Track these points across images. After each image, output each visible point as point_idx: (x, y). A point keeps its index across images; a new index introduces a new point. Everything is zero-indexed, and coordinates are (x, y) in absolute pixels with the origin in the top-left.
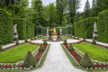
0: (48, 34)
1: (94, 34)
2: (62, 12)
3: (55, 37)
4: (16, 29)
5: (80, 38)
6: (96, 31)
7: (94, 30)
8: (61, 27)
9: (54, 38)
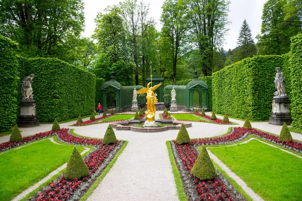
0: (135, 106)
1: (277, 105)
2: (178, 44)
4: (31, 89)
5: (231, 120)
6: (282, 95)
7: (276, 93)
8: (175, 86)
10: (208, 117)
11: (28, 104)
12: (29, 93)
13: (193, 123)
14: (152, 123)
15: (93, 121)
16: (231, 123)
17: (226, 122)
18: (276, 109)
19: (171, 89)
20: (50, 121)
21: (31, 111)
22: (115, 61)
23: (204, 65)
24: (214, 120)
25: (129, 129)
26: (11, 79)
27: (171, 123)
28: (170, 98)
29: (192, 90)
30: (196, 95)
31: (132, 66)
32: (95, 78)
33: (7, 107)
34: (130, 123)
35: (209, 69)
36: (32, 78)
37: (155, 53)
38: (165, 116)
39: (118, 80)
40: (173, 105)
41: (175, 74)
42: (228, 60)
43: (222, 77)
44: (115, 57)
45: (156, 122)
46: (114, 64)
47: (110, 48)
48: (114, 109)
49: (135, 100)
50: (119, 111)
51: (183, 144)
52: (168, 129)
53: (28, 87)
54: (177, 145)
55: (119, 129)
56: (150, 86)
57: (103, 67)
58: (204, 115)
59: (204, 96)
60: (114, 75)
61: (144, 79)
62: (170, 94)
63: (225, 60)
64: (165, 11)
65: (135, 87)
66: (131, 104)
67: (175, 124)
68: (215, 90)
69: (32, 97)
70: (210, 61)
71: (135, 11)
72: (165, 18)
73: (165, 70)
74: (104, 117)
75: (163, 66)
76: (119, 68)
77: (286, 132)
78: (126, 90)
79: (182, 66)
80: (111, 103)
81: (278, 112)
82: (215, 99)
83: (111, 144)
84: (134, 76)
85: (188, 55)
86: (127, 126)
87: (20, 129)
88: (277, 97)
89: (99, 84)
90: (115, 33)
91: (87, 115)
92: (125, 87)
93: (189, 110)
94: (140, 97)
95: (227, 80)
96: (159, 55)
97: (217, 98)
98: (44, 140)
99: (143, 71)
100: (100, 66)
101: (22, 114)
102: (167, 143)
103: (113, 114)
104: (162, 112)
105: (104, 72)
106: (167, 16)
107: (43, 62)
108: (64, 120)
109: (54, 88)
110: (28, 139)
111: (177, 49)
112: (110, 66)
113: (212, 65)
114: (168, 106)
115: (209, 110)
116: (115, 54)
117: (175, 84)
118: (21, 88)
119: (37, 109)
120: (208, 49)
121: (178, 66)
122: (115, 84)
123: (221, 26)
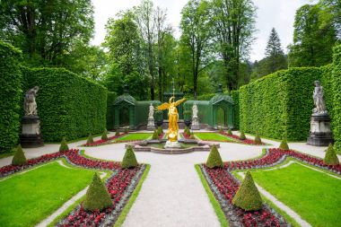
0: (151, 124)
1: (317, 124)
2: (199, 55)
3: (173, 135)
4: (35, 103)
5: (263, 140)
6: (322, 113)
7: (315, 109)
8: (196, 102)
9: (169, 138)
10: (235, 137)
11: (31, 121)
12: (33, 108)
13: (222, 144)
14: (175, 144)
15: (105, 141)
16: (264, 144)
17: (258, 142)
18: (315, 128)
19: (191, 105)
20: (56, 141)
21: (34, 130)
22: (128, 73)
23: (228, 78)
24: (243, 140)
25: (149, 150)
26: (13, 91)
27: (196, 143)
28: (190, 114)
29: (216, 106)
30: (221, 111)
31: (147, 79)
32: (107, 92)
33: (7, 124)
34: (148, 143)
35: (235, 82)
36: (36, 91)
37: (172, 64)
38: (187, 135)
39: (132, 95)
40: (195, 123)
41: (195, 88)
42: (255, 72)
43: (251, 91)
44: (128, 68)
45: (179, 142)
46: (127, 76)
47: (123, 58)
48: (128, 127)
49: (151, 117)
50: (134, 130)
51: (215, 168)
52: (193, 150)
53: (31, 101)
54: (208, 169)
55: (138, 150)
56: (172, 101)
57: (115, 79)
58: (230, 135)
59: (230, 113)
60: (127, 88)
61: (160, 93)
62: (191, 110)
63: (250, 72)
64: (185, 16)
65: (151, 102)
66: (147, 122)
67: (201, 145)
68: (242, 105)
69: (36, 113)
70: (235, 74)
71: (151, 17)
72: (184, 25)
73: (183, 84)
74: (117, 136)
75: (181, 79)
76: (132, 81)
77: (332, 155)
78: (141, 106)
79: (204, 79)
80: (124, 120)
81: (318, 131)
82: (243, 117)
83: (131, 168)
84: (149, 89)
85: (209, 66)
86: (146, 147)
87: (24, 150)
88: (317, 114)
89: (111, 98)
90: (128, 41)
91: (97, 134)
92: (140, 102)
93: (213, 129)
94: (158, 114)
95: (257, 95)
96: (177, 66)
97: (244, 115)
98: (52, 162)
99: (160, 85)
100: (111, 79)
101: (24, 132)
102: (196, 166)
103: (126, 133)
104: (183, 131)
105: (116, 85)
106: (187, 23)
107: (49, 72)
108: (71, 140)
109: (61, 102)
110: (33, 162)
111: (198, 59)
112: (123, 78)
113: (237, 78)
114: (188, 124)
115: (236, 128)
116: (129, 65)
117: (195, 99)
118: (24, 102)
119: (42, 127)
120: (233, 60)
121: (199, 79)
122: (129, 99)
123: (248, 34)
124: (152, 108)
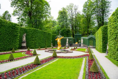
11: (24, 42)
21: (24, 45)
28: (81, 42)
29: (89, 39)
33: (15, 43)
40: (82, 45)
41: (88, 33)
47: (61, 23)
49: (67, 42)
64: (84, 8)
66: (66, 44)
71: (73, 9)
72: (84, 10)
90: (63, 18)
106: (85, 10)
119: (27, 44)
124: (67, 40)
